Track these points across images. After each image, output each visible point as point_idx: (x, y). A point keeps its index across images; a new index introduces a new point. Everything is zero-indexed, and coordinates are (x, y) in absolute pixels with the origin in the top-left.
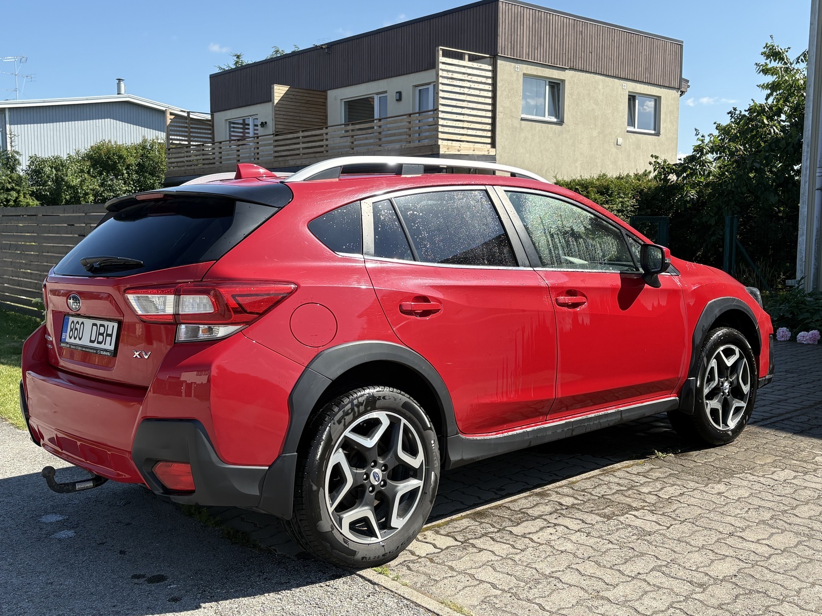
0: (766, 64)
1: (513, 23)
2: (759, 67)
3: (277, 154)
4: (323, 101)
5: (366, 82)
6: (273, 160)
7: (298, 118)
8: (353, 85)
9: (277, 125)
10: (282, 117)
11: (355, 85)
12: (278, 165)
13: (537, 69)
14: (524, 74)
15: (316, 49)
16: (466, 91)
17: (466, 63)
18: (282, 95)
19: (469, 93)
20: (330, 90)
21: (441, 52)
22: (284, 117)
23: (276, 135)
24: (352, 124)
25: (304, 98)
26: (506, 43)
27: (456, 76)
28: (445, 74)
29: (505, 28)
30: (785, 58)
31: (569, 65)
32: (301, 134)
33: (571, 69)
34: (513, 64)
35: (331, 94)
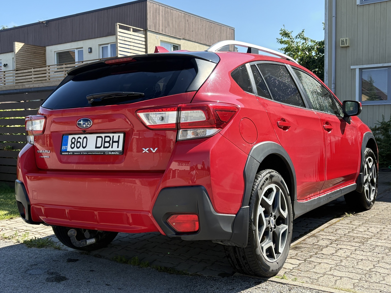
0: (282, 39)
1: (154, 13)
2: (278, 40)
3: (17, 81)
4: (44, 52)
5: (70, 42)
6: (15, 85)
7: (29, 61)
8: (62, 44)
9: (17, 65)
10: (20, 60)
11: (63, 43)
12: (18, 87)
13: (167, 38)
14: (161, 41)
15: (39, 23)
16: (132, 47)
17: (131, 32)
18: (20, 48)
19: (133, 49)
20: (47, 46)
21: (118, 26)
22: (21, 60)
23: (17, 71)
24: (65, 64)
25: (33, 50)
26: (152, 23)
27: (126, 39)
28: (121, 38)
29: (151, 16)
30: (291, 36)
31: (183, 37)
32: (33, 70)
33: (183, 39)
34: (155, 35)
35: (48, 49)
